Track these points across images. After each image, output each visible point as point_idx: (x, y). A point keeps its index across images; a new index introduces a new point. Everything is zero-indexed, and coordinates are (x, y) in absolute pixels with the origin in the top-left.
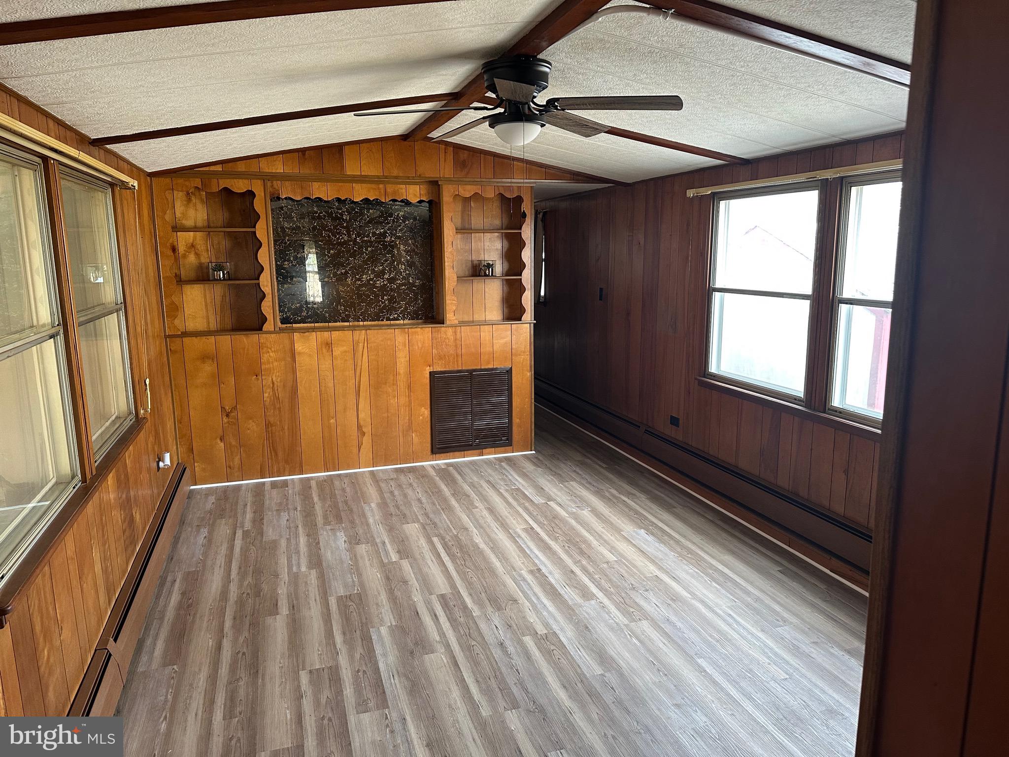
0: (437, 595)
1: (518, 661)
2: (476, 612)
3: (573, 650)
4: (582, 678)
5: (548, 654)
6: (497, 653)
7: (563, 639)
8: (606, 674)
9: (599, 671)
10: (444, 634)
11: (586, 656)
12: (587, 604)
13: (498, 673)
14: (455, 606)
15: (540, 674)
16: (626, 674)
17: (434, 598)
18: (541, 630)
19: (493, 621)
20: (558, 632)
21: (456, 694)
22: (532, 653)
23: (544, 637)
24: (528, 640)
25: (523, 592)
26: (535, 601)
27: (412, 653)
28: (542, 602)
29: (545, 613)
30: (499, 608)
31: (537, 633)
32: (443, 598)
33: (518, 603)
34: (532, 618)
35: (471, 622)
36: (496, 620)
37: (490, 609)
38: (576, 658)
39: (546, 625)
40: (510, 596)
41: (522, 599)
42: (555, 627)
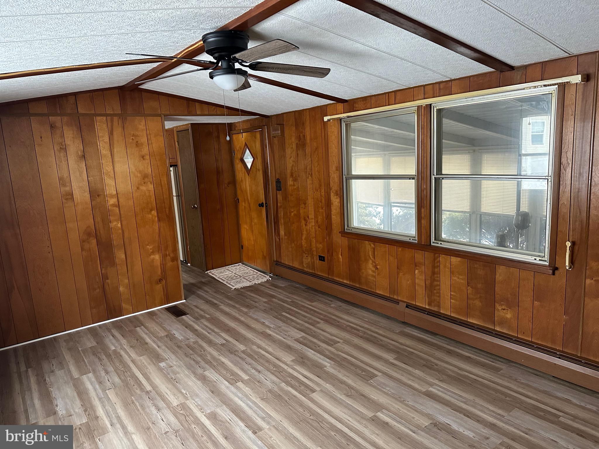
0: (317, 391)
1: (247, 367)
2: (283, 385)
3: (220, 379)
4: (214, 368)
5: (233, 374)
6: (260, 368)
7: (226, 383)
8: (202, 372)
9: (207, 373)
10: (294, 370)
11: (212, 377)
12: (213, 409)
13: (256, 361)
14: (299, 386)
15: (235, 365)
16: (192, 374)
17: (318, 389)
18: (240, 384)
19: (270, 382)
20: (230, 386)
21: (270, 349)
22: (242, 372)
23: (237, 381)
24: (246, 377)
25: (259, 407)
26: (249, 402)
27: (302, 358)
28: (244, 403)
29: (240, 395)
30: (270, 391)
31: (242, 382)
32: (313, 391)
33: (260, 398)
34: (247, 390)
35: (283, 379)
36: (269, 384)
37: (276, 389)
38: (218, 376)
39: (237, 388)
40: (267, 402)
41: (258, 401)
42: (232, 388)
